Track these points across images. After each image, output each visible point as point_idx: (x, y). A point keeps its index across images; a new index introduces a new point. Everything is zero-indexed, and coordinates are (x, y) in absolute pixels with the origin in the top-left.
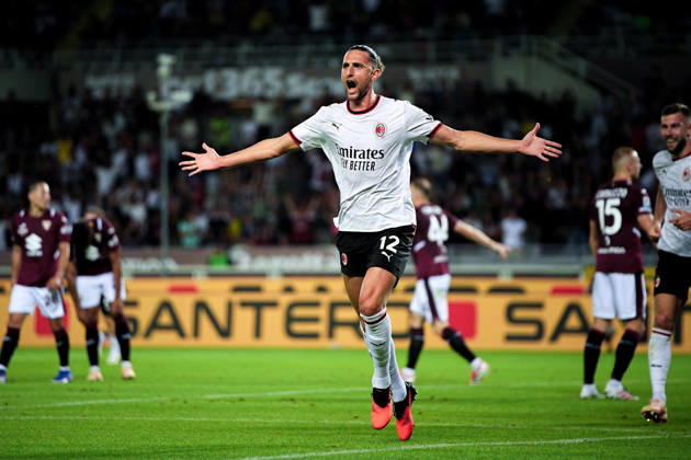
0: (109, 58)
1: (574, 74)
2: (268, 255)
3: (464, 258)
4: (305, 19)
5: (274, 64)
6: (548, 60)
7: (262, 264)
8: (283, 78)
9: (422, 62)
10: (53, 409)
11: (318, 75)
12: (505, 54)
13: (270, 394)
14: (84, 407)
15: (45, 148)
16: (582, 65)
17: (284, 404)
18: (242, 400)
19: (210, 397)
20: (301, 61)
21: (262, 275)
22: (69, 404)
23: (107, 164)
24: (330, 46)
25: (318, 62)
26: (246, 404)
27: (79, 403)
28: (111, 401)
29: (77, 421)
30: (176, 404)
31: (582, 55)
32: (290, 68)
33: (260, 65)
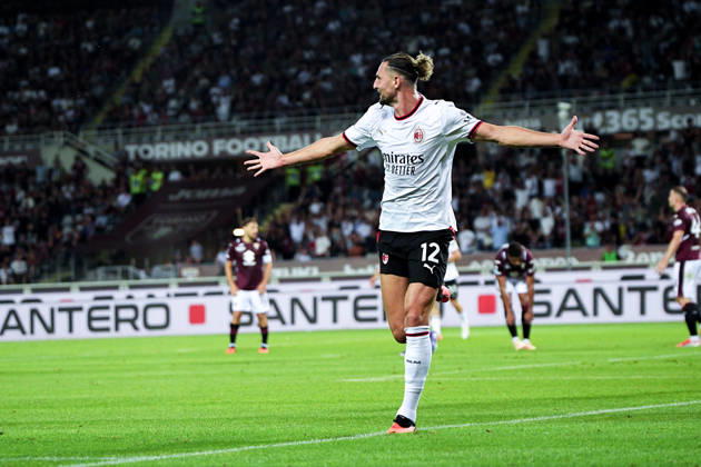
0: (521, 107)
2: (648, 252)
4: (670, 71)
5: (647, 105)
7: (643, 258)
8: (654, 116)
10: (495, 372)
11: (682, 113)
13: (656, 357)
14: (516, 371)
15: (475, 177)
17: (668, 364)
18: (636, 362)
19: (611, 360)
20: (667, 101)
21: (644, 266)
22: (506, 368)
23: (522, 187)
24: (689, 89)
25: (680, 102)
26: (640, 365)
27: (513, 367)
28: (537, 366)
29: (513, 381)
30: (586, 366)
32: (659, 108)
33: (634, 106)
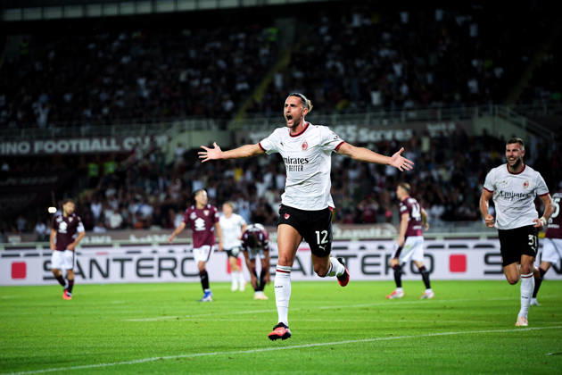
0: (261, 123)
1: (519, 125)
2: (351, 229)
3: (461, 229)
4: (369, 99)
5: (352, 124)
6: (505, 118)
7: (347, 234)
8: (357, 131)
9: (434, 121)
10: (238, 315)
11: (377, 129)
12: (480, 115)
13: (354, 306)
14: (253, 314)
15: (228, 173)
16: (523, 121)
17: (363, 311)
18: (339, 309)
19: (323, 308)
20: (367, 121)
21: (348, 240)
22: (245, 312)
23: (262, 181)
24: (383, 113)
25: (376, 122)
26: (341, 312)
27: (251, 312)
28: (268, 311)
29: (250, 322)
30: (303, 312)
31: (524, 115)
32: (360, 125)
33: (343, 124)
